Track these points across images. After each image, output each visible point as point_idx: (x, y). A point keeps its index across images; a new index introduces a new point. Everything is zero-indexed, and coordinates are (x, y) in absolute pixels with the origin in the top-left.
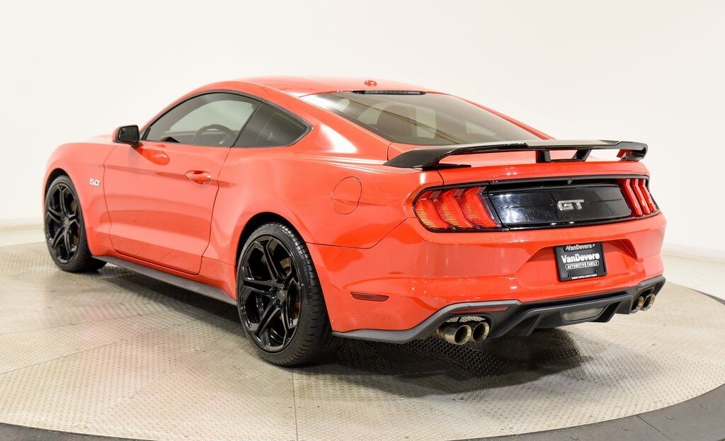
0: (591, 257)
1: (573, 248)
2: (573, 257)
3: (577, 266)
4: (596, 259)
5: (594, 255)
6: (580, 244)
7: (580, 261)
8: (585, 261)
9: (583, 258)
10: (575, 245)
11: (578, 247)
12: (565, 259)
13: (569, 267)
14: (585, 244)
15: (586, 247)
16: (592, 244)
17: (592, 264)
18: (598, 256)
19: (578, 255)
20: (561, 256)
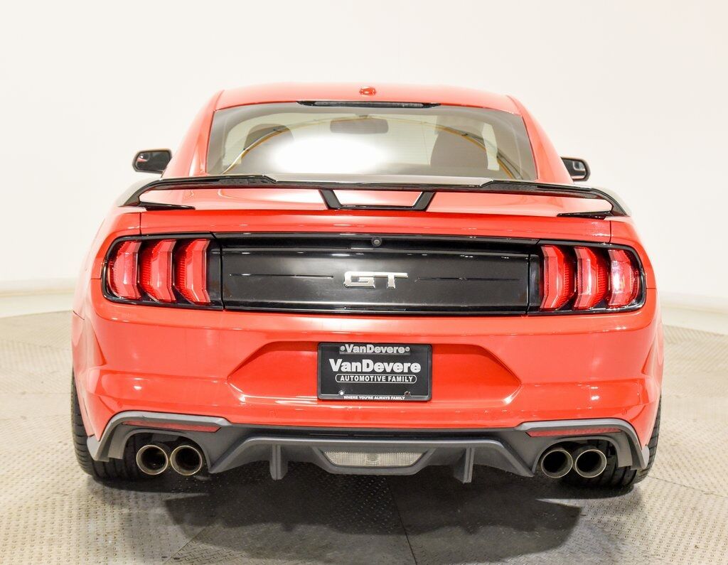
0: (399, 367)
1: (357, 350)
2: (356, 364)
3: (361, 379)
4: (410, 373)
5: (408, 365)
6: (375, 345)
7: (373, 372)
8: (384, 372)
9: (379, 367)
10: (364, 345)
11: (370, 349)
12: (335, 365)
13: (345, 379)
14: (392, 345)
15: (390, 350)
16: (404, 345)
17: (399, 379)
18: (416, 368)
19: (370, 362)
20: (332, 361)
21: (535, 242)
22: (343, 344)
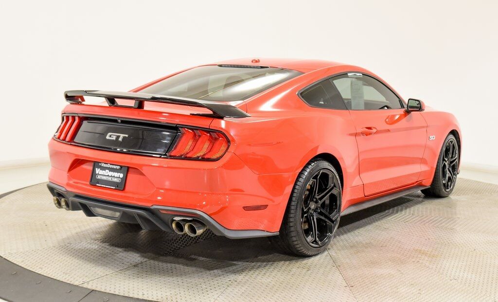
0: (116, 174)
1: (105, 165)
2: (104, 171)
3: (104, 178)
4: (119, 177)
5: (119, 174)
6: (111, 164)
7: (108, 176)
8: (111, 176)
9: (111, 173)
10: (107, 164)
11: (109, 166)
12: (98, 171)
13: (99, 177)
14: (115, 165)
15: (115, 167)
16: (119, 166)
17: (115, 180)
18: (121, 175)
19: (108, 171)
20: (97, 169)
21: (175, 126)
22: (101, 163)
